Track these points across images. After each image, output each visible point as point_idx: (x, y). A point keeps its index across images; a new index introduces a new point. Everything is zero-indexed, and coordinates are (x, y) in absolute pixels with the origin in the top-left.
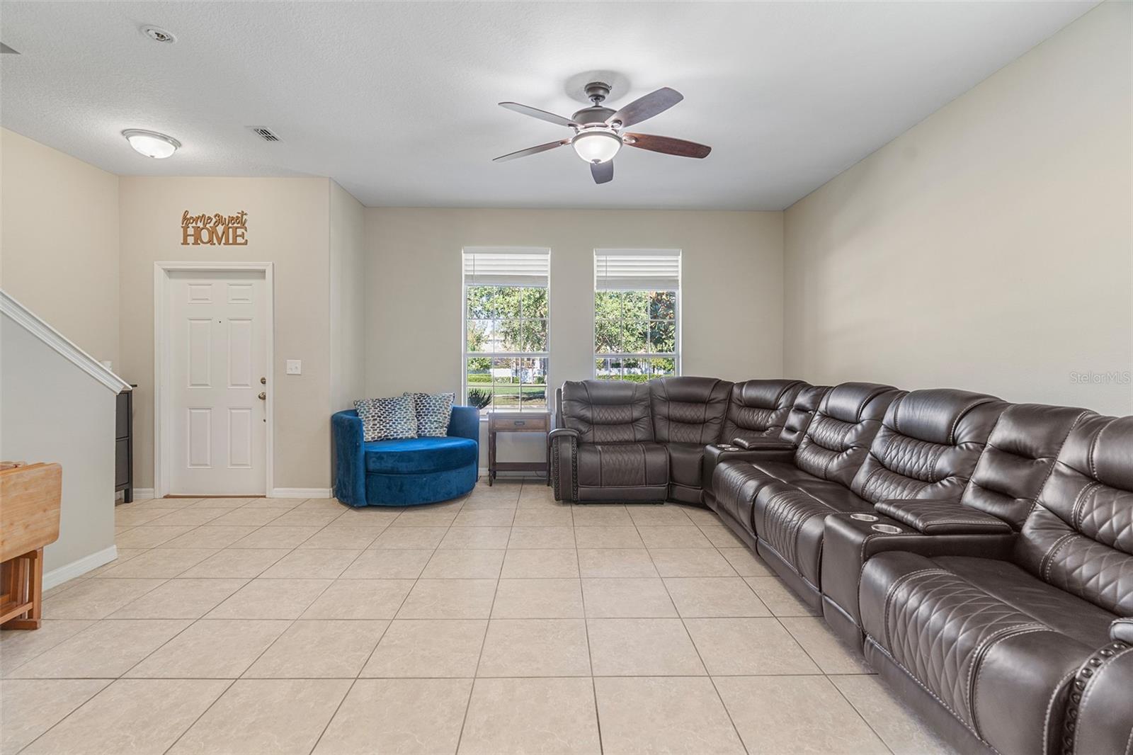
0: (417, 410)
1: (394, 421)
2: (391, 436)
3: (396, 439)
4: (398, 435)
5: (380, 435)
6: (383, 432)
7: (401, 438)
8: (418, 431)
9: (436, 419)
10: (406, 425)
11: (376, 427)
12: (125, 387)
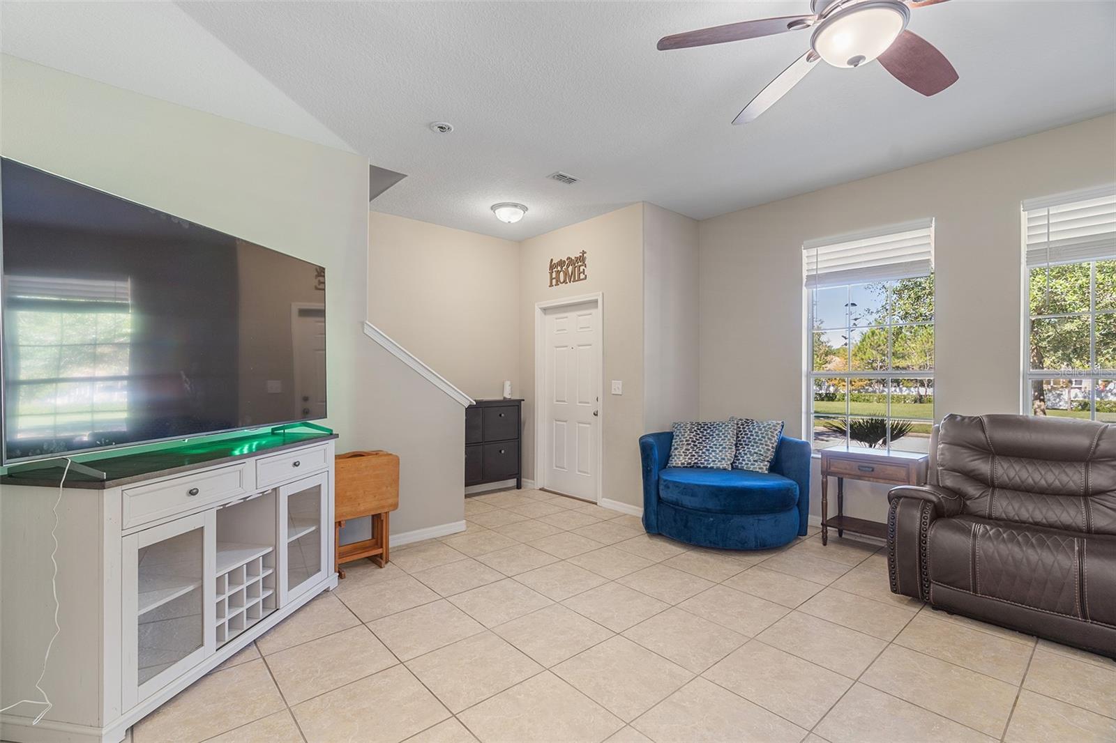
0: (738, 437)
1: (708, 448)
2: (702, 463)
3: (706, 467)
4: (710, 464)
5: (690, 461)
6: (694, 458)
7: (712, 468)
8: (734, 462)
9: (756, 451)
10: (720, 454)
11: (688, 452)
12: (471, 402)
